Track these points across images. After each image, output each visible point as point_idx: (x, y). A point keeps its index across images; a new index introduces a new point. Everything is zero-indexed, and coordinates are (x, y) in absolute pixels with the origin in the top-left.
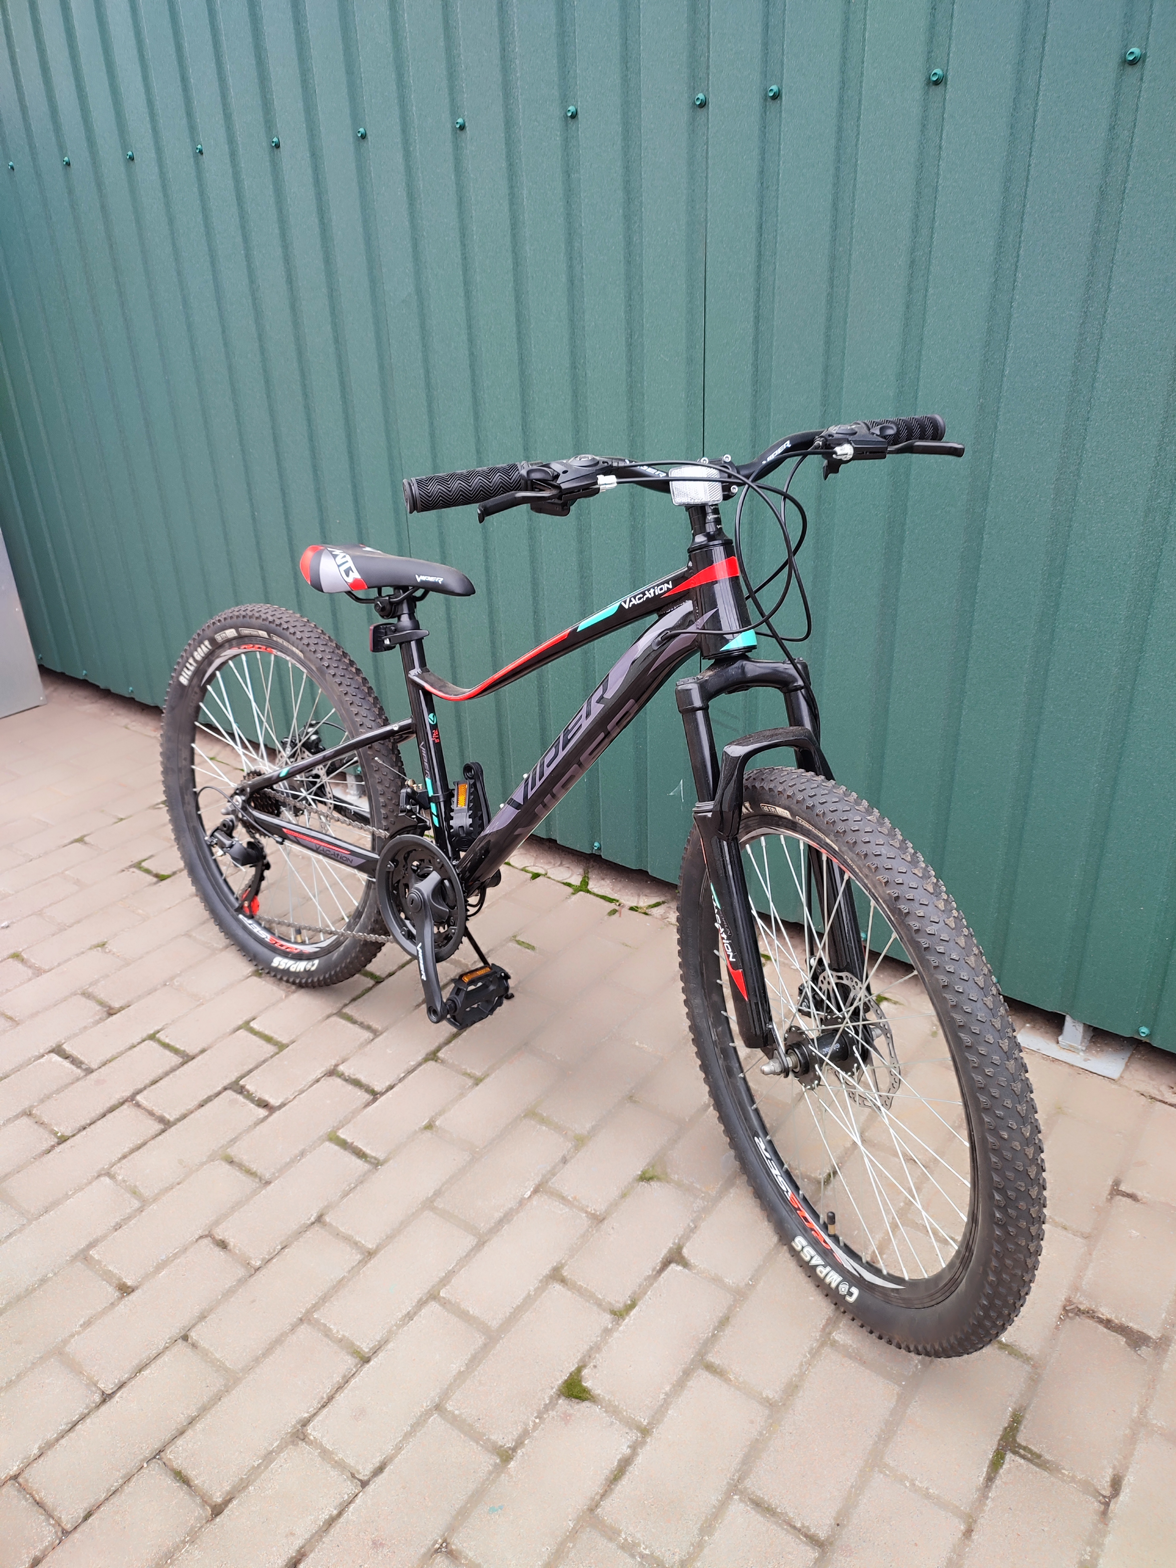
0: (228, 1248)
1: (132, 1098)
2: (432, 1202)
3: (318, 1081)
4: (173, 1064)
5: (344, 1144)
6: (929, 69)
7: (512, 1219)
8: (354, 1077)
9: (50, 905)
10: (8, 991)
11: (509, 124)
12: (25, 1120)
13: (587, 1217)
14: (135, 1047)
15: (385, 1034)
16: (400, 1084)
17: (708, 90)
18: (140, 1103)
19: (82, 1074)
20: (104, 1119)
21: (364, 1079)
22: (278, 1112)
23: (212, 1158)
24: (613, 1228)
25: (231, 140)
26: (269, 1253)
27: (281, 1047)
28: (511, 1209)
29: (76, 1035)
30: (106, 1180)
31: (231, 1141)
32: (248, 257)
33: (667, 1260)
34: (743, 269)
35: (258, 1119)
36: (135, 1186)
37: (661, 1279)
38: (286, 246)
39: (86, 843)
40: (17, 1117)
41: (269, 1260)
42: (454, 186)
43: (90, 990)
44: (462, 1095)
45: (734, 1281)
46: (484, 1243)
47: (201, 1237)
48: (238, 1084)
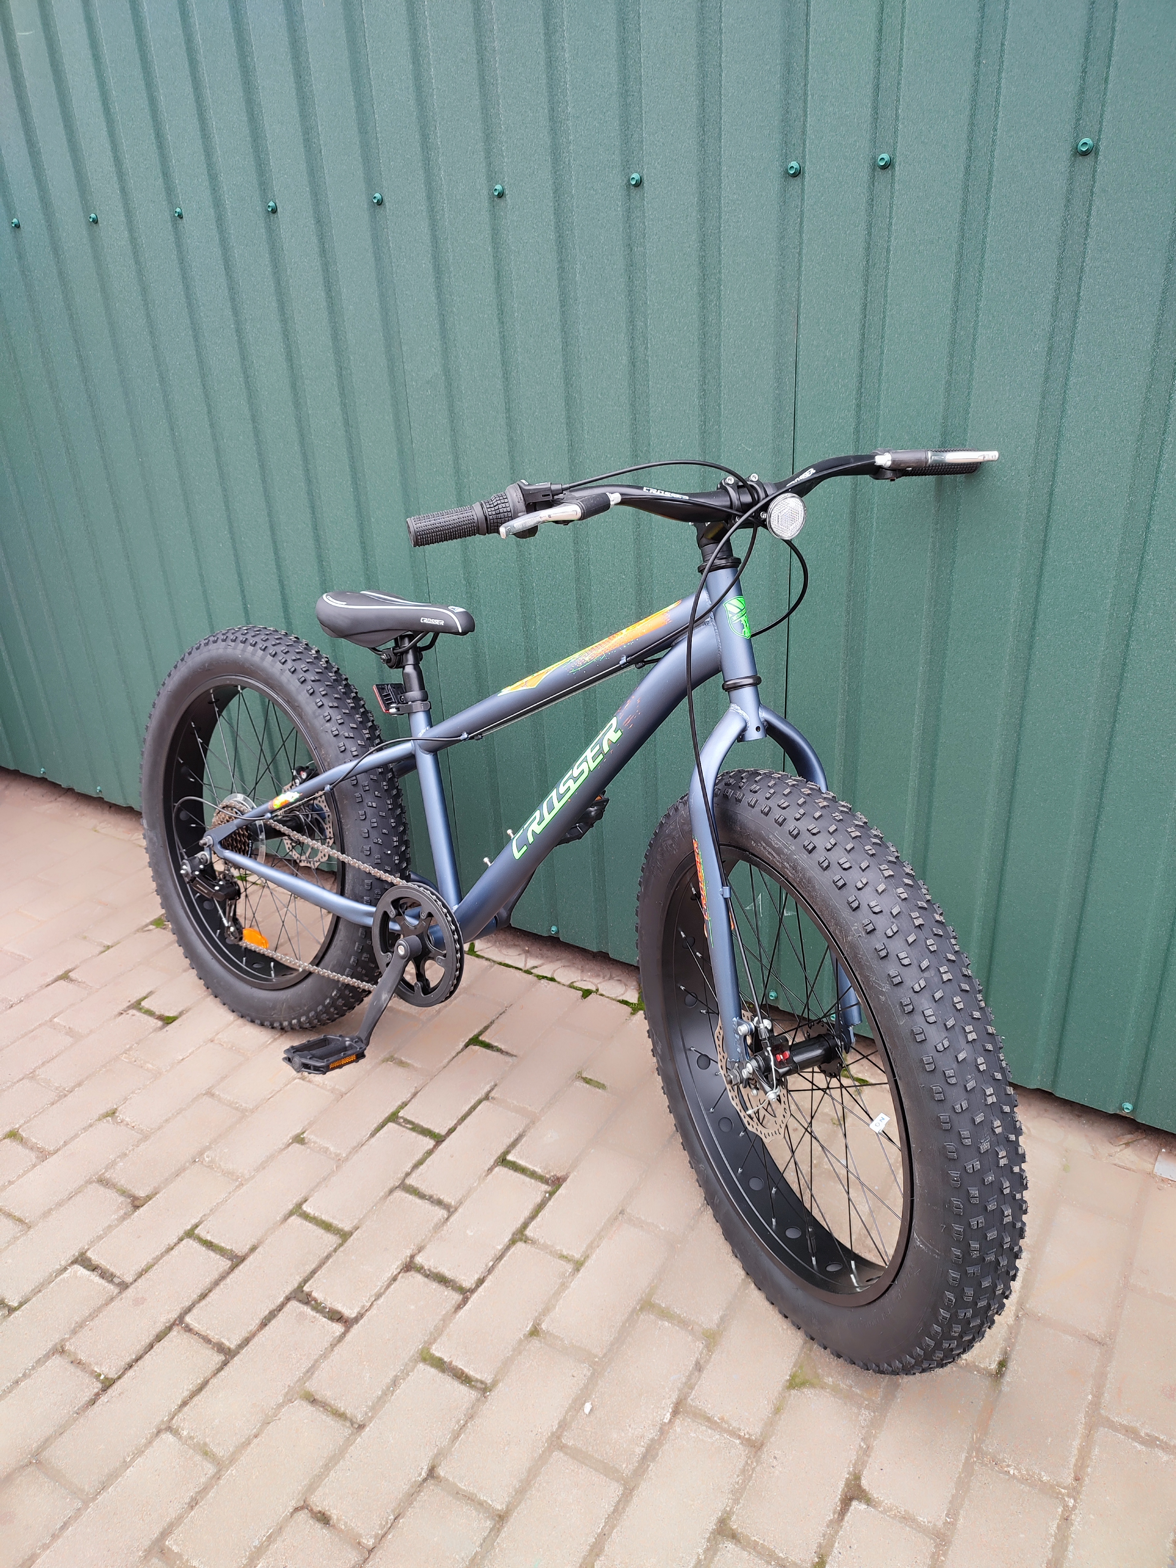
0: (331, 1522)
1: (181, 1319)
2: (559, 1438)
3: (394, 1279)
4: (221, 1270)
5: (440, 1365)
6: (1077, 138)
7: (657, 1454)
8: (435, 1271)
9: (43, 1064)
10: (11, 1183)
11: (558, 190)
12: (57, 1361)
13: (742, 1443)
14: (172, 1249)
15: (460, 1210)
16: (490, 1277)
17: (804, 157)
18: (191, 1327)
19: (116, 1291)
20: (152, 1351)
21: (448, 1274)
22: (355, 1327)
23: (289, 1399)
24: (775, 1458)
25: (218, 203)
26: (382, 1527)
27: (345, 1236)
28: (652, 1440)
29: (100, 1238)
30: (168, 1437)
31: (307, 1372)
32: (239, 331)
33: (846, 1496)
34: (844, 353)
35: (335, 1338)
36: (205, 1444)
37: (845, 1523)
38: (285, 320)
39: (72, 980)
40: (47, 1357)
41: (383, 1536)
42: (491, 258)
43: (107, 1175)
44: (564, 1286)
45: (930, 1519)
46: (632, 1490)
47: (296, 1510)
48: (303, 1291)
